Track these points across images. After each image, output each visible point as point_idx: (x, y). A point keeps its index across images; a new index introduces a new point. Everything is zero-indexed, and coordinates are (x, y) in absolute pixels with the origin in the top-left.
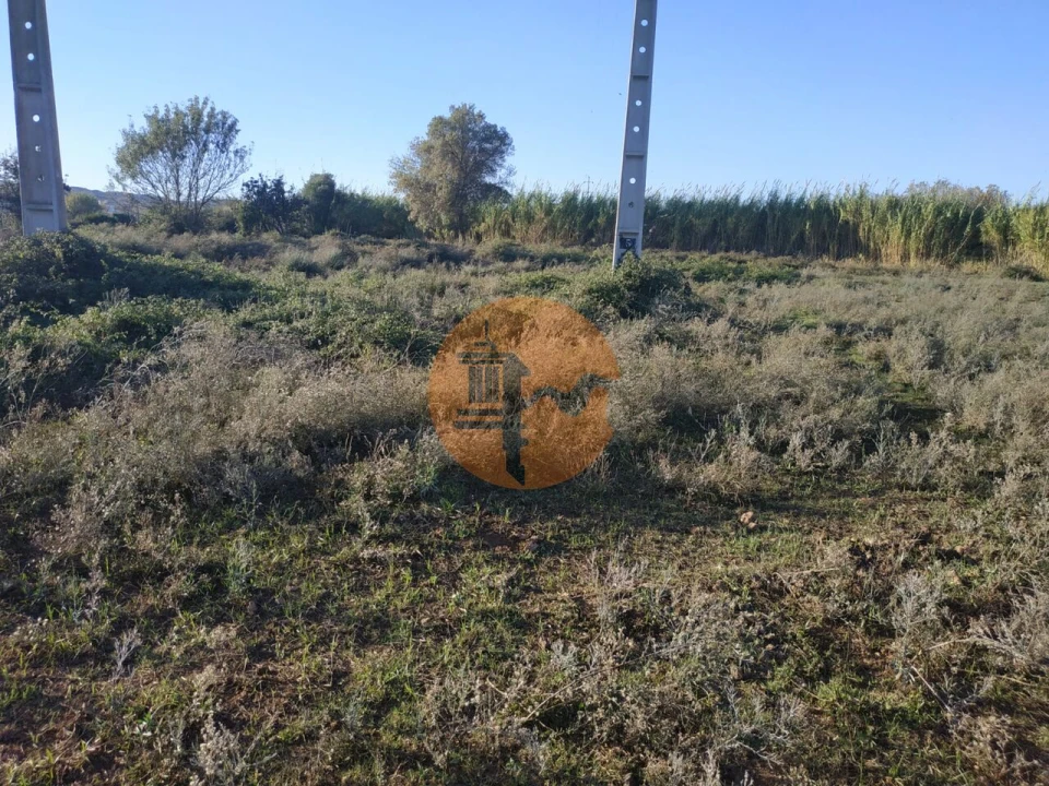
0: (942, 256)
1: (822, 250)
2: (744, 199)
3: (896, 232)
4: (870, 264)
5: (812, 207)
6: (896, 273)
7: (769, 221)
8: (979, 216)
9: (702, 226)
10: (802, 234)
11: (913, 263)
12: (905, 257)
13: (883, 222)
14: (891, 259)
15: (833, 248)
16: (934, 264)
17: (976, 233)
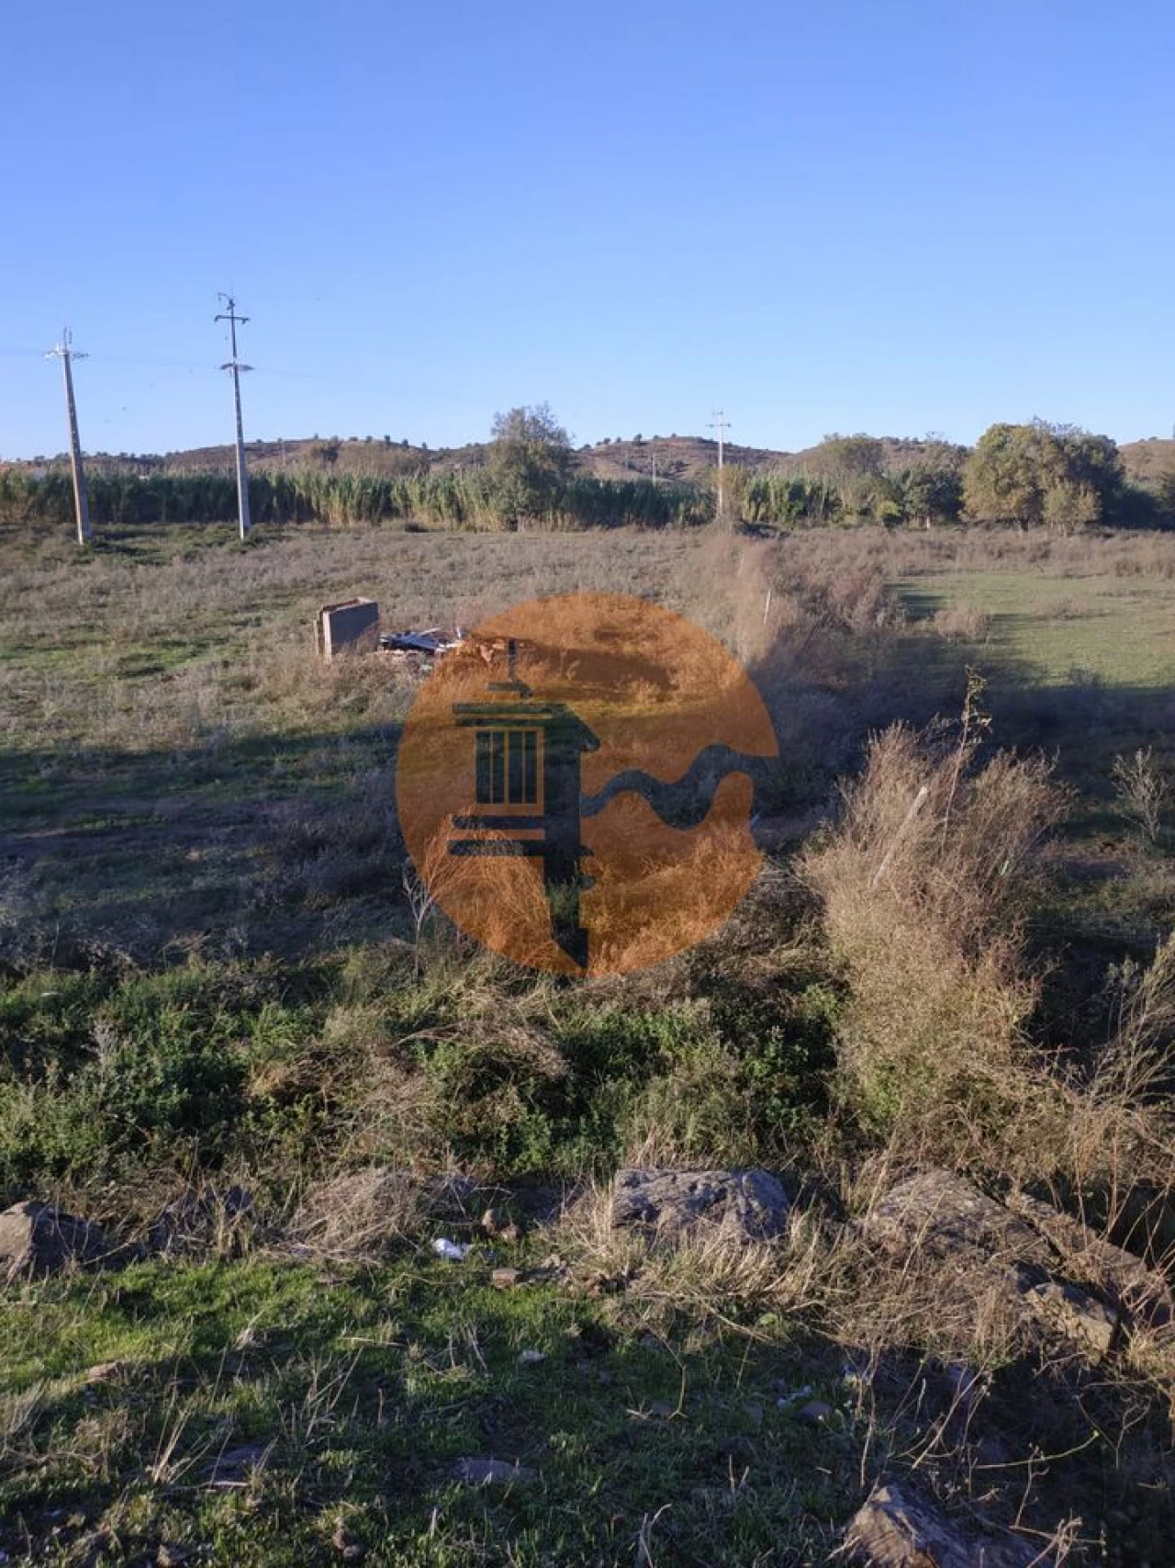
0: (369, 517)
1: (285, 518)
3: (337, 504)
4: (321, 526)
5: (274, 484)
6: (338, 531)
8: (388, 488)
9: (185, 501)
10: (269, 506)
11: (351, 523)
12: (345, 520)
13: (327, 494)
14: (336, 521)
15: (295, 516)
16: (364, 524)
17: (389, 501)
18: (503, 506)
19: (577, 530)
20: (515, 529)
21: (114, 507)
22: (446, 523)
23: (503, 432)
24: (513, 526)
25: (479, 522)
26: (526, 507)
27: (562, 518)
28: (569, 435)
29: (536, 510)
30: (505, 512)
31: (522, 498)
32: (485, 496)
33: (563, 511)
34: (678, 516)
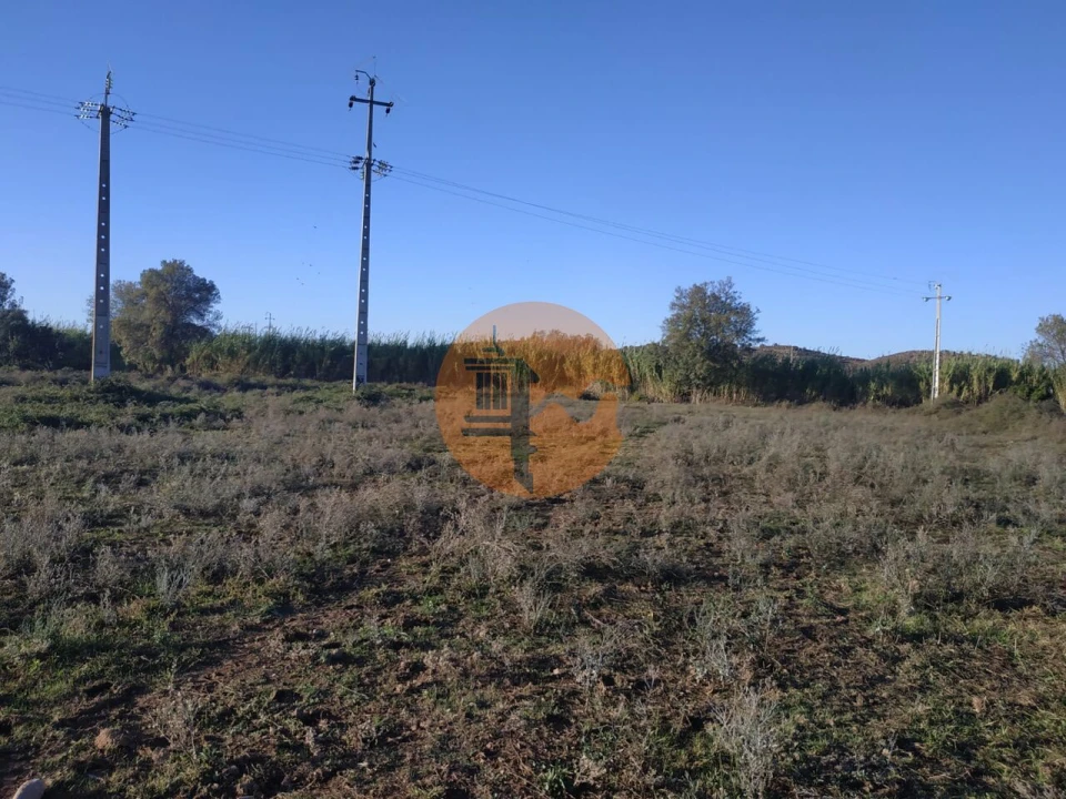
2: (410, 343)
7: (430, 360)
18: (678, 376)
19: (756, 405)
20: (688, 401)
21: (317, 366)
22: (619, 393)
23: (683, 307)
24: (685, 397)
25: (650, 391)
26: (704, 379)
27: (737, 392)
28: (753, 310)
29: (711, 383)
30: (679, 383)
31: (701, 369)
32: (659, 369)
33: (739, 385)
34: (868, 396)
